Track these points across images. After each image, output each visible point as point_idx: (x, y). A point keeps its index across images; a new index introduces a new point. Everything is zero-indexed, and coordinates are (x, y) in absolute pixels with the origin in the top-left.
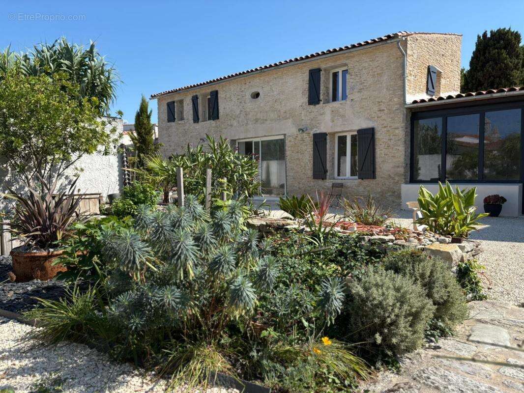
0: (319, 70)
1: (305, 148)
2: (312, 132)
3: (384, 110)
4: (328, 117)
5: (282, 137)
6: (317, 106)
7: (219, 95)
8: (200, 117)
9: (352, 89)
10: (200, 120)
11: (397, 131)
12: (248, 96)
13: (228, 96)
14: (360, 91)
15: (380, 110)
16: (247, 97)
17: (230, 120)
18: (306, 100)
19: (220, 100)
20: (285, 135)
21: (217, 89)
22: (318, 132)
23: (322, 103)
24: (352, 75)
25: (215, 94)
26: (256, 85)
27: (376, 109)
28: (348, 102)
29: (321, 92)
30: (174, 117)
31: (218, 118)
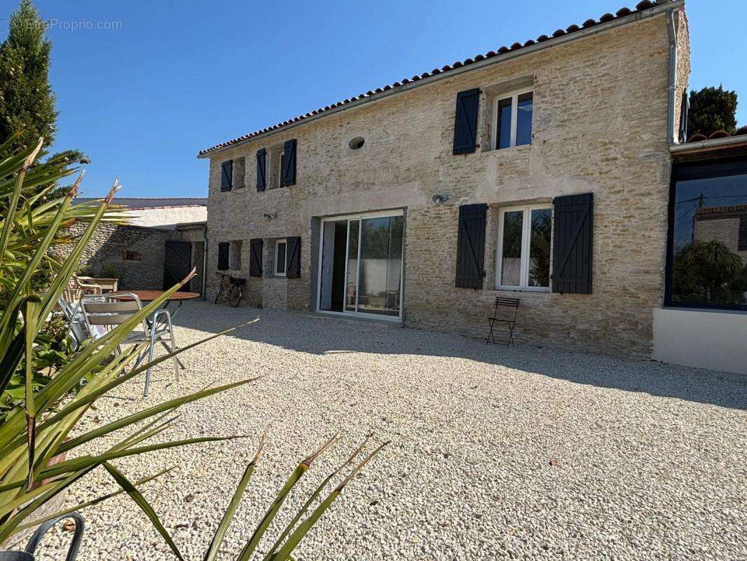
0: (477, 92)
1: (442, 231)
2: (457, 204)
3: (616, 159)
4: (491, 175)
5: (400, 213)
6: (470, 156)
7: (298, 147)
8: (268, 182)
9: (546, 121)
10: (268, 187)
11: (647, 200)
12: (345, 145)
13: (312, 148)
14: (562, 124)
15: (608, 160)
16: (342, 147)
17: (313, 185)
18: (450, 147)
19: (298, 155)
20: (405, 209)
21: (295, 138)
22: (469, 203)
23: (479, 150)
24: (545, 97)
25: (292, 147)
26: (360, 127)
27: (597, 157)
28: (535, 146)
29: (479, 130)
30: (230, 184)
31: (295, 183)
